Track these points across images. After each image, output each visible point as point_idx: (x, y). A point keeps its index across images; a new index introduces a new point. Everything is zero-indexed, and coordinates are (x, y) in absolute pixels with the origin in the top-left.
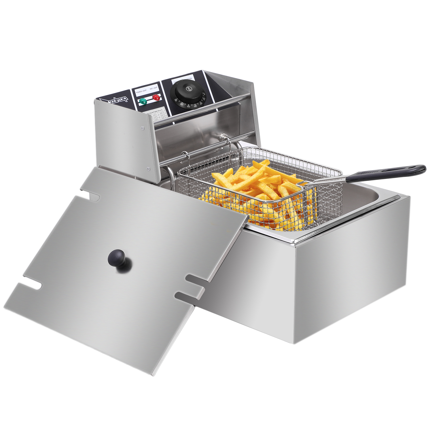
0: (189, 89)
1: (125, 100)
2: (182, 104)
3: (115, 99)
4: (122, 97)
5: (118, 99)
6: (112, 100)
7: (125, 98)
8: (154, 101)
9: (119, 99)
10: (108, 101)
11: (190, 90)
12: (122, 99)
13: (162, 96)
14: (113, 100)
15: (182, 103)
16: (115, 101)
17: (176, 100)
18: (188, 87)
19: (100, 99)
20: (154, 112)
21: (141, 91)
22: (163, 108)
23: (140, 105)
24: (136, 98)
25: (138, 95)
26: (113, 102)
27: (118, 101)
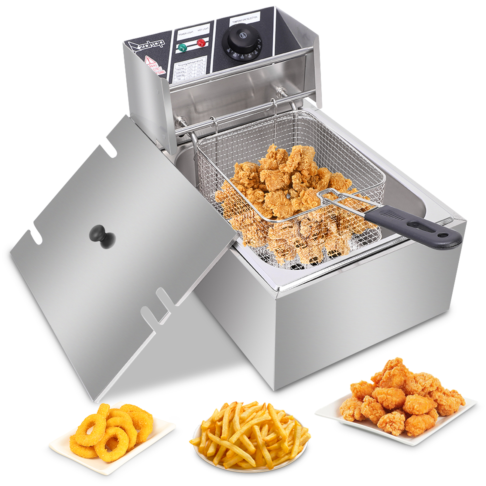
0: (243, 35)
2: (235, 55)
3: (148, 43)
4: (158, 41)
5: (151, 44)
6: (143, 44)
7: (161, 43)
8: (197, 47)
9: (153, 44)
10: (139, 45)
11: (244, 37)
12: (156, 44)
13: (210, 42)
14: (145, 45)
15: (235, 53)
16: (147, 46)
17: (228, 51)
18: (242, 34)
19: (129, 42)
20: (191, 63)
21: (186, 33)
22: (205, 58)
23: (176, 53)
24: (176, 42)
25: (179, 38)
26: (144, 47)
27: (152, 46)
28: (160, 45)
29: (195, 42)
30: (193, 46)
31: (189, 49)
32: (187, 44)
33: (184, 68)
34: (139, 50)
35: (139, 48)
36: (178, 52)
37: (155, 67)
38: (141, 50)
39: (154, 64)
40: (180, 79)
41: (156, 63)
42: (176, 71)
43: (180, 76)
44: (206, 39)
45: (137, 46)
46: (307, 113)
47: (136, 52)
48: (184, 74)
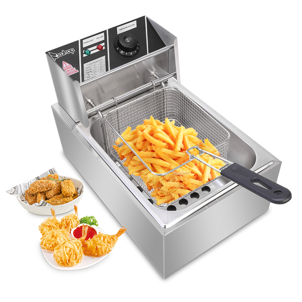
0: (127, 40)
1: (72, 52)
2: (122, 52)
3: (63, 52)
4: (70, 49)
5: (65, 52)
7: (72, 50)
8: (97, 51)
9: (67, 52)
10: (57, 54)
11: (128, 41)
12: (69, 51)
13: (106, 46)
14: (61, 54)
16: (62, 54)
17: (118, 49)
18: (127, 39)
19: (49, 53)
20: (95, 62)
21: (88, 42)
22: (103, 58)
23: (84, 56)
24: (82, 49)
25: (84, 46)
26: (60, 55)
27: (66, 53)
28: (71, 52)
29: (95, 47)
30: (94, 50)
31: (92, 53)
32: (90, 49)
33: (91, 66)
34: (57, 57)
35: (57, 56)
36: (85, 55)
37: (71, 68)
38: (59, 57)
39: (70, 66)
40: (89, 75)
41: (71, 65)
42: (86, 69)
43: (89, 72)
44: (103, 44)
45: (55, 55)
46: (175, 88)
47: (55, 59)
48: (91, 70)
